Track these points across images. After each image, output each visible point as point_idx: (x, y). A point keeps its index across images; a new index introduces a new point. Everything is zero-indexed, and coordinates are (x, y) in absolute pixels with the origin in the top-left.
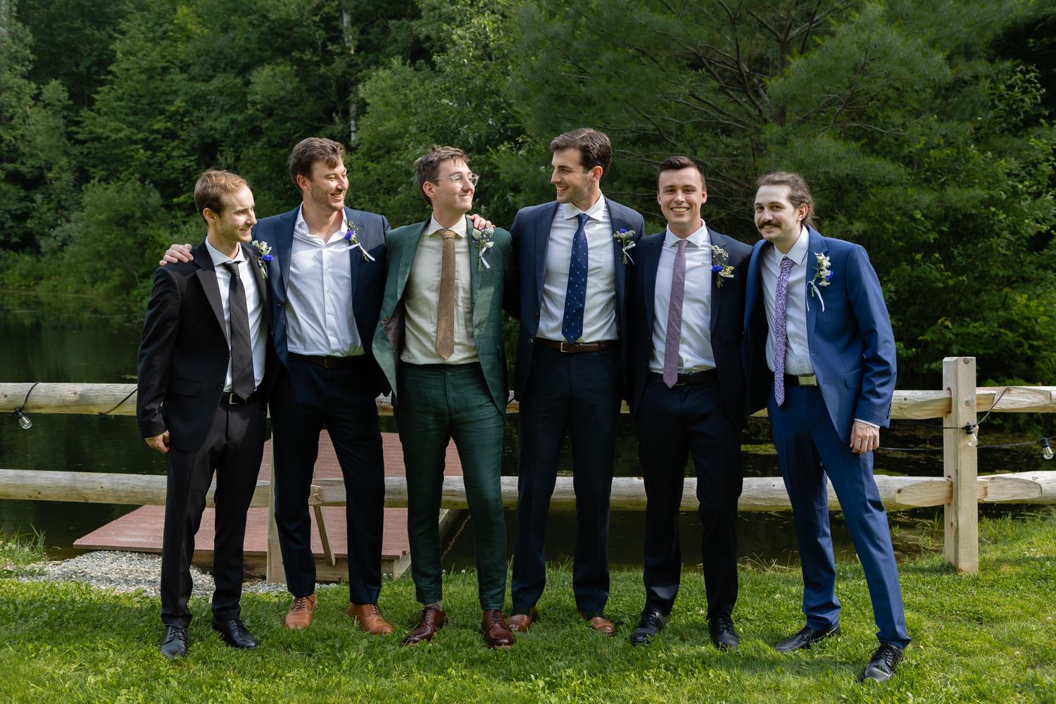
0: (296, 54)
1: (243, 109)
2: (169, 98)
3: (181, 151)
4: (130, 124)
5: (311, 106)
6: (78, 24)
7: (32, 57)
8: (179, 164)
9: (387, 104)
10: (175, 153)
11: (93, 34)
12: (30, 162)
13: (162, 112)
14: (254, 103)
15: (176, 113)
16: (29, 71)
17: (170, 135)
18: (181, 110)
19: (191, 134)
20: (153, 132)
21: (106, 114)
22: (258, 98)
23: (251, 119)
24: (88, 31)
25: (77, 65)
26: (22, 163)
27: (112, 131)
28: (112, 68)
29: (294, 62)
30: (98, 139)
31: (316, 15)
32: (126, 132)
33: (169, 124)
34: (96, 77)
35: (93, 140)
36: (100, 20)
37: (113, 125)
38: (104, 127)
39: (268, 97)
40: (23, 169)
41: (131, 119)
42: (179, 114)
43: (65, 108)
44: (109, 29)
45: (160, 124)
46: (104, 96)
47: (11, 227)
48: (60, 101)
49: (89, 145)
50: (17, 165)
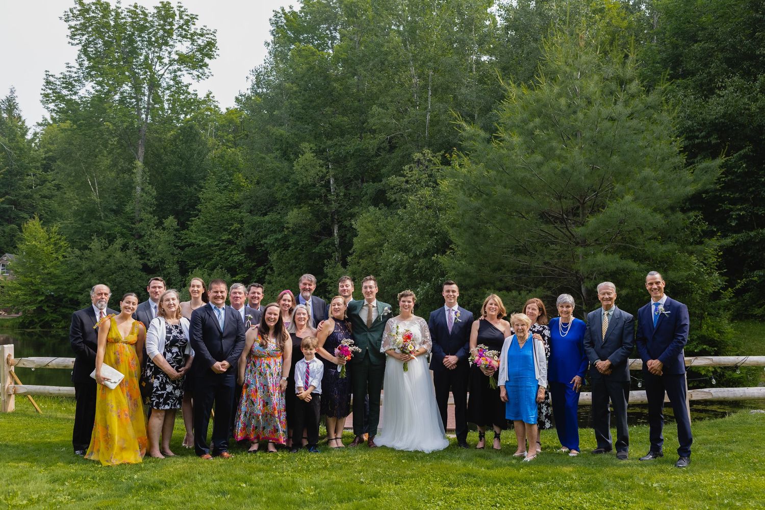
0: (311, 202)
1: (281, 231)
2: (230, 222)
3: (236, 251)
4: (209, 237)
5: (318, 227)
6: (179, 184)
7: (155, 203)
8: (236, 259)
9: (368, 230)
10: (233, 253)
11: (186, 190)
12: (153, 259)
13: (225, 230)
14: (288, 228)
15: (235, 230)
16: (154, 210)
17: (230, 242)
18: (237, 228)
19: (242, 242)
20: (223, 241)
21: (195, 232)
22: (291, 226)
23: (286, 237)
24: (184, 188)
25: (177, 205)
26: (149, 260)
27: (200, 241)
28: (199, 207)
29: (311, 205)
30: (192, 245)
31: (323, 181)
32: (209, 241)
33: (230, 236)
34: (187, 212)
35: (189, 246)
36: (190, 182)
37: (201, 238)
38: (196, 239)
39: (295, 226)
40: (149, 264)
41: (210, 234)
42: (236, 230)
43: (176, 230)
44: (195, 186)
45: (225, 237)
46: (196, 223)
47: (144, 295)
48: (172, 226)
49: (186, 249)
50: (145, 261)
